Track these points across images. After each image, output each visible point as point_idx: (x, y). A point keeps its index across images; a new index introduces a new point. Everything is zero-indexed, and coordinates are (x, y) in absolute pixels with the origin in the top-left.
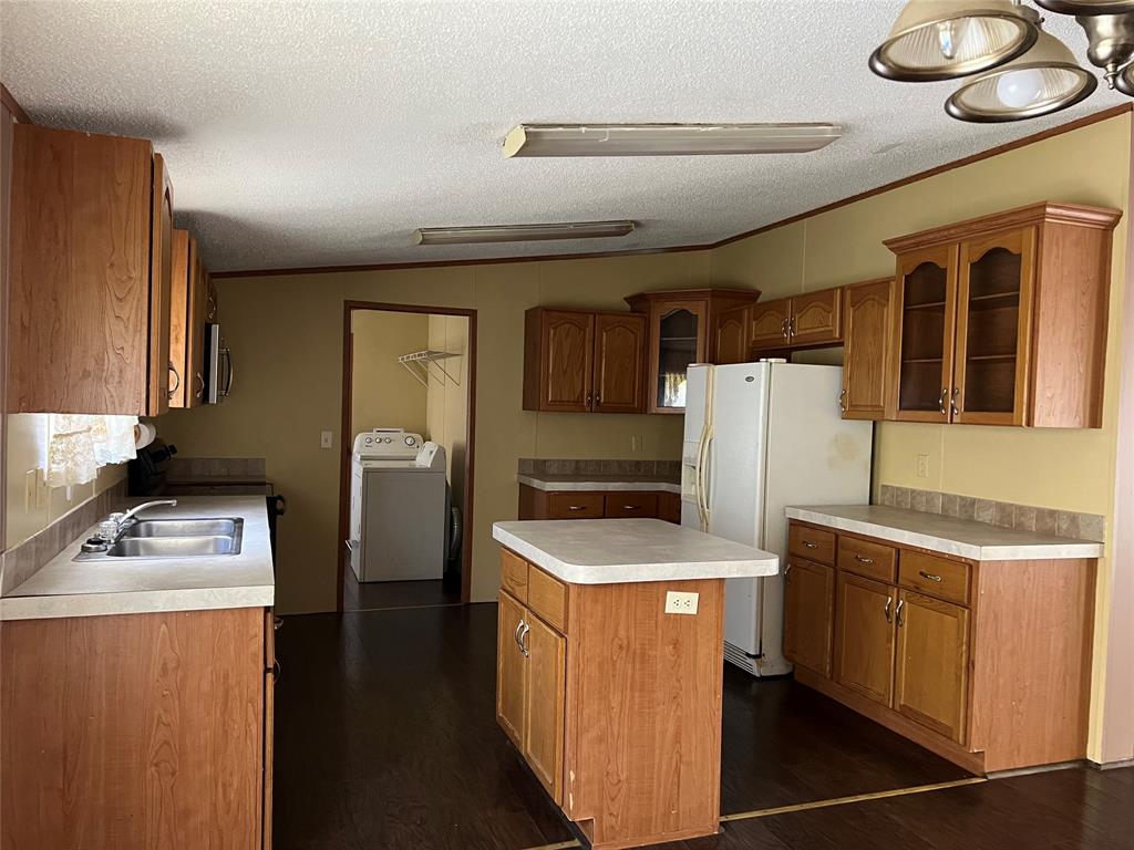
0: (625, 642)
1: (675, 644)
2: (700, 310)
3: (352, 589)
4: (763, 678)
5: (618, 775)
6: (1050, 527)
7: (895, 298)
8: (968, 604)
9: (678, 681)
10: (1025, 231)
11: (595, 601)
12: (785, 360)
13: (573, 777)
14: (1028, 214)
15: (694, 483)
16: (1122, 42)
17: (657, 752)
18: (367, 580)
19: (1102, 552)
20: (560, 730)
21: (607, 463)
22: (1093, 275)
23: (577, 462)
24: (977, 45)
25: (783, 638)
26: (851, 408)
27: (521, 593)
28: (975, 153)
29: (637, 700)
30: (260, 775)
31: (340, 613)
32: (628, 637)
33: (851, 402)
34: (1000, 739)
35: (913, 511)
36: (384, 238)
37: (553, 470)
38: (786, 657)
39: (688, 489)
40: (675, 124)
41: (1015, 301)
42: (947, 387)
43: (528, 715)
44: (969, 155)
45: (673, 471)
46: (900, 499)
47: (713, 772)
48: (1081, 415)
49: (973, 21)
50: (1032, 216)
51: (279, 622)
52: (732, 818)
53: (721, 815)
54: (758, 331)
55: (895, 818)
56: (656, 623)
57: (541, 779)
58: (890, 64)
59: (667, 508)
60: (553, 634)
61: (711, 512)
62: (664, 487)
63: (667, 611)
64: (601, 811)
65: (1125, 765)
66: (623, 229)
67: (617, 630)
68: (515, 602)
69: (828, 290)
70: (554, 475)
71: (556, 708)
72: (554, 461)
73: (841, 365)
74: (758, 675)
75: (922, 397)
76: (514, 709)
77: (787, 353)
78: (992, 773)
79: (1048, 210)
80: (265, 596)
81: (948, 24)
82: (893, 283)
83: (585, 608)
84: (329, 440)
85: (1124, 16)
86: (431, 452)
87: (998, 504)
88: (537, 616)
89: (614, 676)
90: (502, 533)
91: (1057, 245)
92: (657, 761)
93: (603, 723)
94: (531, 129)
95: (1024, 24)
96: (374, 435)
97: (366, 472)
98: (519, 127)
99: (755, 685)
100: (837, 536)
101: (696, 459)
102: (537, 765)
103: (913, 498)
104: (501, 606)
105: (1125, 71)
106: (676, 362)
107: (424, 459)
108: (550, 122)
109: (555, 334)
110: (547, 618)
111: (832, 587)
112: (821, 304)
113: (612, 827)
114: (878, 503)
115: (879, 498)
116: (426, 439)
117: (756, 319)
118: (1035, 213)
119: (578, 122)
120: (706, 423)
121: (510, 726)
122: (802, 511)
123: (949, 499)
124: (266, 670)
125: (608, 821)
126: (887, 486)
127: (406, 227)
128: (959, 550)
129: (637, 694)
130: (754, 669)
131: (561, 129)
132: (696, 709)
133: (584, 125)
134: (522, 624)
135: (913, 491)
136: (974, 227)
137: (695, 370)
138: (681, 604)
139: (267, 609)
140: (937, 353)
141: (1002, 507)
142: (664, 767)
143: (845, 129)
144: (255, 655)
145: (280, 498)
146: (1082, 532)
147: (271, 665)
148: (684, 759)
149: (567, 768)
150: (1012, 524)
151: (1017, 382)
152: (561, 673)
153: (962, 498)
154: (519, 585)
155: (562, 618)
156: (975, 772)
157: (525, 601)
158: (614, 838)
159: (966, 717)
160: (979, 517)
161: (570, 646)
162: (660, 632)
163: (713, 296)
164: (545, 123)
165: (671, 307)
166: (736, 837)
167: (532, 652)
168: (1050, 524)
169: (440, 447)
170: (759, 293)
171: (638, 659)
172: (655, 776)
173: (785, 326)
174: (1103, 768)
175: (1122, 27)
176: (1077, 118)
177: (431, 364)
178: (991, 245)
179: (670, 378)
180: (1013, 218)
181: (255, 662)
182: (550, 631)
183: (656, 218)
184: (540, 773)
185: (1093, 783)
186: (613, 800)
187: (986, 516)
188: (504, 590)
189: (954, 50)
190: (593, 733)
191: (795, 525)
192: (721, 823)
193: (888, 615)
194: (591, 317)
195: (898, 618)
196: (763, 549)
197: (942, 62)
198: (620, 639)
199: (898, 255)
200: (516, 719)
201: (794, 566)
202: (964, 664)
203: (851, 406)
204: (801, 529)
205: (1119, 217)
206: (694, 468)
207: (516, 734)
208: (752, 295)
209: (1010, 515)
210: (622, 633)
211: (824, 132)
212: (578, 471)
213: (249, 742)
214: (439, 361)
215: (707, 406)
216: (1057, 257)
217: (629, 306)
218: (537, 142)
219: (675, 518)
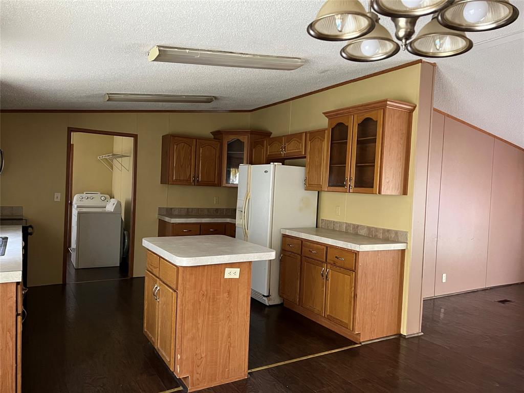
0: (206, 293)
1: (228, 292)
2: (245, 139)
3: (71, 273)
4: (270, 306)
5: (201, 355)
6: (388, 237)
7: (327, 136)
8: (354, 270)
9: (230, 309)
10: (379, 111)
11: (191, 274)
12: (281, 164)
13: (179, 357)
14: (381, 104)
15: (241, 219)
16: (409, 30)
17: (219, 343)
18: (79, 268)
19: (407, 246)
20: (173, 335)
21: (202, 210)
22: (405, 131)
23: (188, 209)
24: (352, 27)
25: (279, 288)
26: (309, 185)
27: (156, 271)
28: (360, 76)
29: (210, 319)
30: (14, 368)
31: (64, 285)
32: (207, 290)
33: (308, 183)
34: (367, 326)
35: (334, 230)
36: (89, 97)
37: (176, 213)
38: (280, 296)
39: (239, 221)
40: (231, 52)
41: (374, 141)
42: (348, 177)
43: (158, 329)
44: (358, 77)
45: (232, 213)
46: (329, 225)
47: (245, 350)
48: (400, 189)
49: (350, 16)
50: (381, 105)
51: (26, 290)
52: (253, 370)
53: (249, 369)
54: (270, 150)
55: (323, 364)
56: (220, 283)
57: (164, 359)
58: (316, 32)
59: (229, 230)
60: (171, 291)
61: (249, 232)
62: (228, 220)
63: (225, 277)
64: (193, 372)
65: (416, 335)
66: (209, 100)
67: (201, 288)
68: (153, 276)
69: (299, 133)
70: (176, 215)
71: (172, 325)
72: (176, 208)
73: (305, 167)
74: (268, 305)
75: (337, 181)
76: (152, 327)
77: (283, 161)
78: (363, 342)
79: (388, 102)
80: (18, 277)
81: (339, 16)
82: (326, 131)
83: (186, 278)
84: (59, 197)
85: (409, 19)
86: (114, 204)
87: (367, 227)
88: (164, 282)
89: (200, 309)
90: (146, 243)
91: (391, 117)
92: (219, 347)
93: (194, 331)
94: (161, 49)
95: (370, 20)
96: (84, 195)
97: (79, 214)
98: (156, 47)
99: (267, 309)
100: (302, 242)
101: (242, 207)
102: (163, 353)
103: (334, 225)
104: (146, 278)
105: (411, 43)
106: (234, 163)
107: (110, 207)
108: (171, 46)
109: (176, 148)
110: (168, 283)
111: (300, 263)
112: (297, 139)
113: (198, 379)
114: (320, 227)
115: (320, 225)
116: (112, 197)
117: (269, 145)
118: (383, 103)
119: (184, 47)
120: (247, 191)
121: (150, 335)
122: (287, 231)
123: (348, 225)
124: (17, 315)
125: (196, 376)
126: (323, 220)
127: (100, 92)
128: (351, 247)
129: (210, 317)
130: (266, 302)
131: (176, 50)
132: (238, 322)
133: (188, 49)
134: (156, 287)
135: (334, 222)
136: (359, 108)
137: (243, 167)
138: (232, 274)
139: (18, 283)
140: (343, 162)
141: (369, 228)
142: (223, 350)
143: (306, 61)
144: (11, 307)
145: (31, 226)
146: (400, 239)
147: (20, 311)
148: (232, 345)
149: (176, 354)
150: (373, 236)
151: (375, 175)
152: (174, 309)
153: (354, 225)
154: (155, 268)
155: (175, 283)
156: (357, 342)
157: (158, 275)
158: (199, 384)
159: (353, 318)
160: (360, 232)
161: (179, 296)
162: (222, 287)
163: (251, 134)
164: (168, 46)
165: (232, 138)
166: (255, 379)
167: (160, 300)
168: (387, 235)
169: (118, 201)
170: (272, 133)
171: (211, 301)
172: (219, 354)
173: (282, 148)
174: (407, 337)
175: (409, 24)
176: (400, 65)
177: (114, 160)
178: (367, 116)
179: (233, 171)
180: (375, 105)
181: (11, 311)
182: (169, 289)
183: (225, 96)
184: (164, 356)
185: (403, 344)
186: (198, 366)
187: (363, 232)
188: (147, 270)
189: (342, 28)
190: (189, 336)
191: (285, 236)
192: (249, 373)
193: (322, 276)
194: (195, 140)
195: (327, 277)
196: (271, 248)
197: (338, 33)
198: (203, 291)
199: (329, 119)
200: (153, 332)
201: (284, 255)
202: (353, 296)
203: (309, 184)
204: (287, 238)
205: (415, 107)
206: (242, 211)
207: (153, 339)
208: (268, 134)
209: (372, 231)
210: (204, 288)
211: (297, 62)
212: (188, 213)
213: (8, 352)
214: (119, 159)
215: (248, 183)
216: (391, 123)
217: (213, 136)
218: (164, 55)
219: (233, 235)
